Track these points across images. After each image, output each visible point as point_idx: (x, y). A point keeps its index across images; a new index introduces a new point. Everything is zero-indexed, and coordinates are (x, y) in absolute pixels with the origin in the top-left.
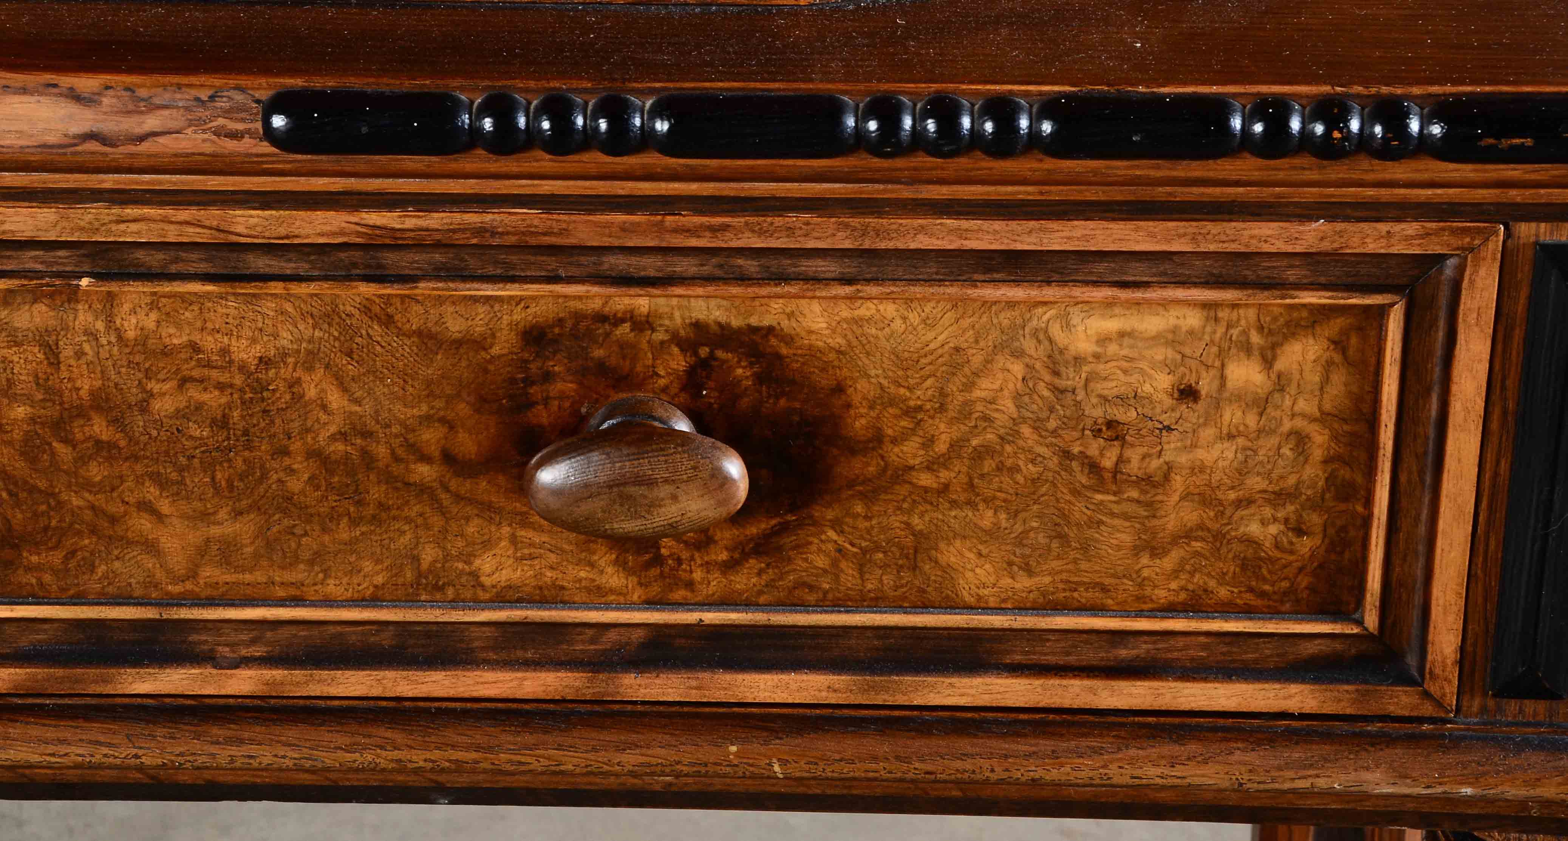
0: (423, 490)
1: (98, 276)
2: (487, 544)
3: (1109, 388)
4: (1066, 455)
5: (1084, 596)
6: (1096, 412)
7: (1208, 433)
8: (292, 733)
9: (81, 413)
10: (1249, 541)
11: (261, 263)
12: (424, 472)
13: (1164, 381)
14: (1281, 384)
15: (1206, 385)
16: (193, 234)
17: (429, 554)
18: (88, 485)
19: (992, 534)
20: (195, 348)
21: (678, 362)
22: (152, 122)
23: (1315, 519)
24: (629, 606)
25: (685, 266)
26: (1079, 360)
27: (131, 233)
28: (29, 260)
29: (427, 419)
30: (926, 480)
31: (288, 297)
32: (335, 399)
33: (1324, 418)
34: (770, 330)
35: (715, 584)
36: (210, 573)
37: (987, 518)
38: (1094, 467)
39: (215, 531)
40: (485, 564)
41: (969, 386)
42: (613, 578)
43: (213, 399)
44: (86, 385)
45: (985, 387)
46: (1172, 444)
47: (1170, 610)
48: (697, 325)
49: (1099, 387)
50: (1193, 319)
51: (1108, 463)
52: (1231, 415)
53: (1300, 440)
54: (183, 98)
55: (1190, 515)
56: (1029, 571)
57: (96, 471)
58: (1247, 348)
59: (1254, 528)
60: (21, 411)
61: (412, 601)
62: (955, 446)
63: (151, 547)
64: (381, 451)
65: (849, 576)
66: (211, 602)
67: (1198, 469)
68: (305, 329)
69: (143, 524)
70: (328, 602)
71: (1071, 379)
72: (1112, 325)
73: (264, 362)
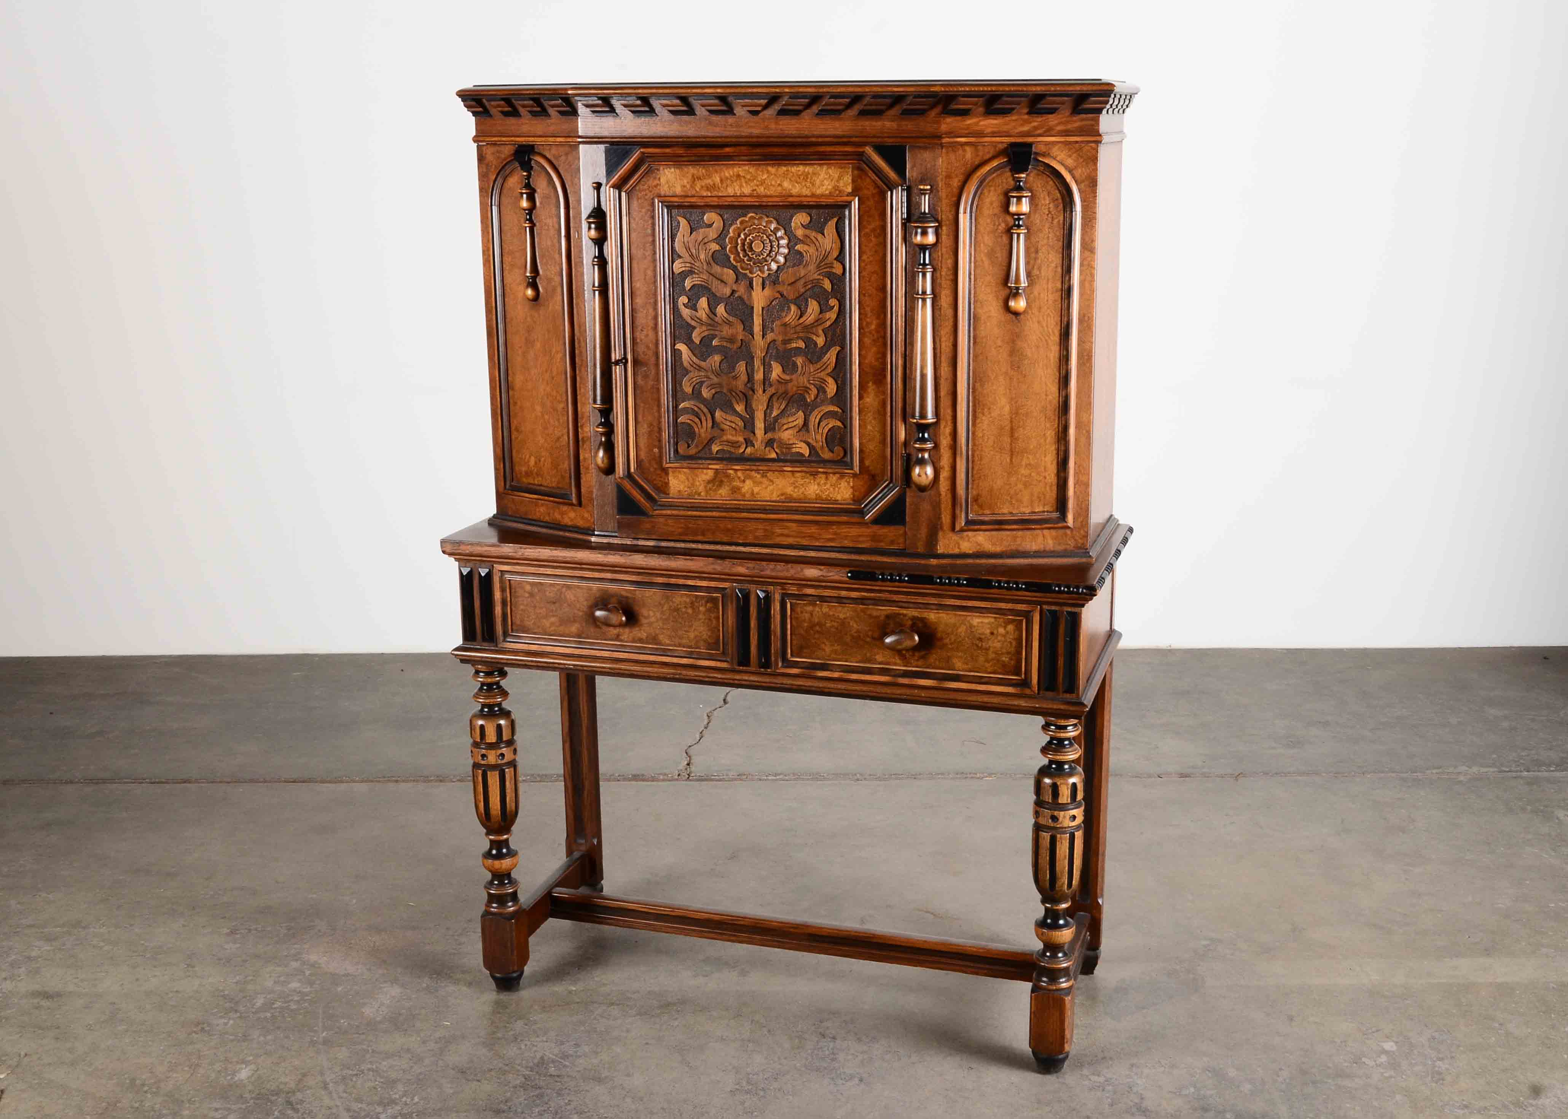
0: (867, 643)
1: (820, 602)
2: (878, 654)
3: (980, 632)
4: (973, 643)
5: (975, 670)
6: (978, 636)
7: (996, 641)
8: (844, 683)
9: (815, 625)
10: (1004, 661)
11: (845, 601)
12: (868, 639)
13: (988, 631)
14: (1007, 633)
15: (995, 632)
16: (836, 595)
17: (868, 655)
18: (815, 639)
19: (961, 657)
20: (834, 615)
21: (910, 622)
22: (831, 574)
23: (1013, 658)
24: (900, 666)
25: (911, 605)
26: (974, 627)
27: (826, 594)
28: (810, 598)
29: (870, 630)
30: (950, 646)
31: (848, 607)
32: (855, 625)
33: (1015, 639)
34: (925, 618)
35: (915, 663)
36: (833, 656)
37: (960, 654)
38: (977, 646)
39: (834, 648)
40: (877, 657)
41: (957, 630)
42: (898, 661)
43: (835, 624)
44: (816, 620)
45: (960, 630)
46: (990, 642)
47: (990, 673)
48: (913, 616)
49: (978, 631)
50: (993, 620)
51: (980, 645)
52: (999, 638)
53: (1011, 643)
54: (836, 570)
55: (994, 656)
56: (967, 664)
57: (817, 636)
58: (1001, 625)
59: (1004, 659)
60: (806, 624)
61: (865, 663)
62: (955, 640)
63: (824, 650)
64: (862, 635)
65: (937, 663)
66: (833, 661)
67: (995, 647)
68: (851, 613)
69: (823, 646)
70: (852, 662)
71: (973, 630)
72: (980, 620)
73: (844, 618)
